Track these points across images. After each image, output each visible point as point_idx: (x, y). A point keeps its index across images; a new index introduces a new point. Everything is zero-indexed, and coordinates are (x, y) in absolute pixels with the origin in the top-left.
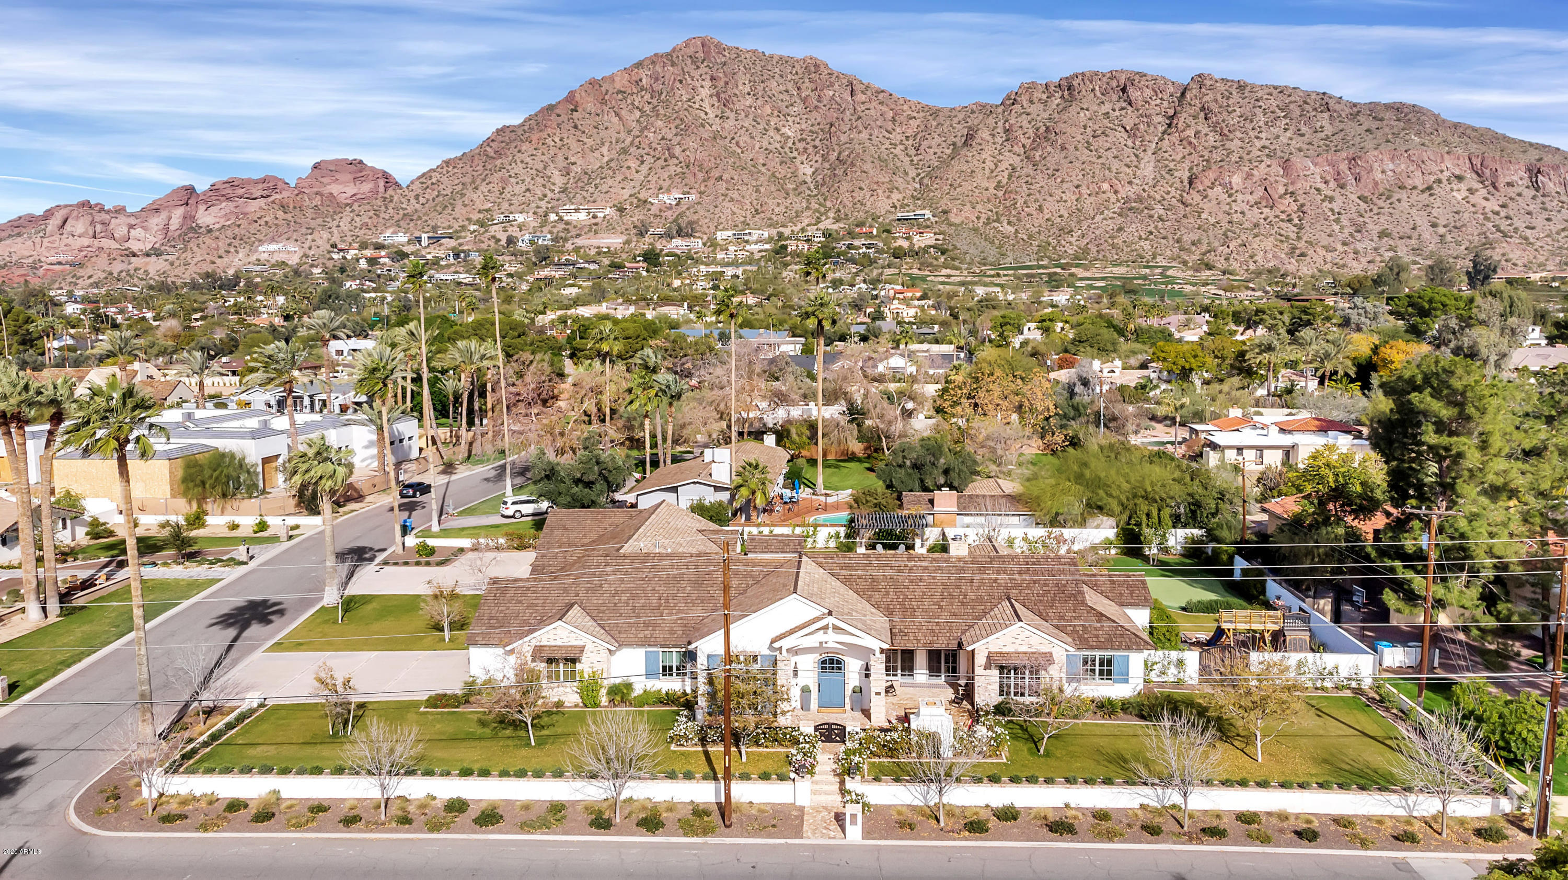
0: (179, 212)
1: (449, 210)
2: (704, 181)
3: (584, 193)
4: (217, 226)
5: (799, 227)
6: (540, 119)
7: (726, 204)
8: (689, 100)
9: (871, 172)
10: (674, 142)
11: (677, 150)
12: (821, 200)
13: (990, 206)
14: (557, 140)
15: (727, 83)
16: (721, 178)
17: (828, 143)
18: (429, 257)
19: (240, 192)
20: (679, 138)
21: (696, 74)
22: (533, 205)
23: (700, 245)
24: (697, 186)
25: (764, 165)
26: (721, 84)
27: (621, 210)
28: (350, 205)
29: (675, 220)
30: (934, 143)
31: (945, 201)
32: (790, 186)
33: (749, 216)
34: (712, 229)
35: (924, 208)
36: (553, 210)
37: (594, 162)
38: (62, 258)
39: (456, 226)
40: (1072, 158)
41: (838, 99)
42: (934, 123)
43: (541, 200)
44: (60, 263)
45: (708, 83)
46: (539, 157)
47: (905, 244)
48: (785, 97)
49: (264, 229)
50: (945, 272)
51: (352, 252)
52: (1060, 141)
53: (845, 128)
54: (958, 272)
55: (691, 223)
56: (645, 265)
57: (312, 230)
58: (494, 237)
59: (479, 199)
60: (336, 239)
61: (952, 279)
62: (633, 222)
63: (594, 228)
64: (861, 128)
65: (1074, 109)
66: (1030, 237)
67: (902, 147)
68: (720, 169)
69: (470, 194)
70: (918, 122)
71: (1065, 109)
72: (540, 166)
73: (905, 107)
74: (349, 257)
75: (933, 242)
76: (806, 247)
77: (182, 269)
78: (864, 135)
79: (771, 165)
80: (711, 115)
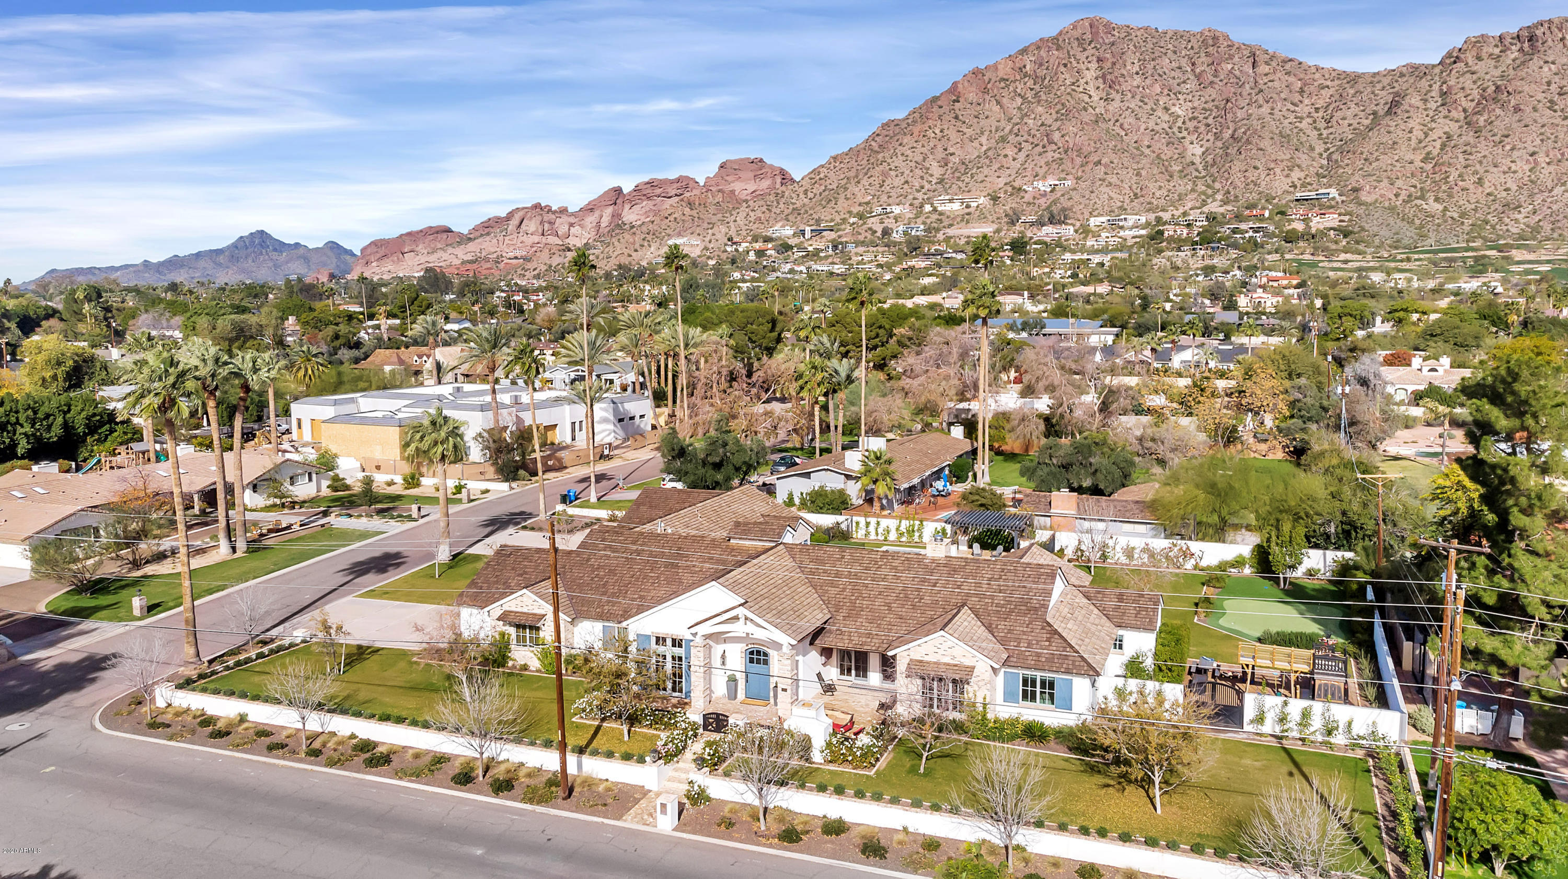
0: (609, 210)
1: (832, 204)
2: (1082, 166)
3: (960, 183)
4: (639, 223)
5: (1181, 211)
6: (923, 111)
7: (1104, 189)
8: (1073, 84)
9: (1270, 150)
10: (1054, 127)
11: (1056, 136)
12: (1209, 181)
13: (1414, 181)
14: (937, 131)
15: (1114, 64)
16: (1099, 163)
17: (1223, 121)
18: (810, 249)
19: (658, 191)
20: (1059, 123)
21: (1082, 57)
22: (911, 197)
23: (1072, 232)
24: (1074, 171)
25: (1149, 147)
26: (1108, 65)
27: (995, 199)
28: (746, 201)
29: (1048, 208)
30: (1349, 113)
31: (1357, 177)
32: (1176, 168)
33: (1127, 201)
34: (1086, 215)
35: (1330, 186)
36: (929, 201)
37: (972, 151)
38: (518, 253)
39: (838, 219)
40: (1528, 121)
41: (1237, 73)
42: (1352, 91)
43: (918, 191)
44: (516, 258)
45: (1094, 65)
46: (920, 149)
47: (1299, 226)
48: (1177, 74)
49: (673, 225)
50: (1343, 256)
51: (744, 245)
52: (1513, 103)
53: (1243, 103)
54: (1360, 257)
55: (1064, 210)
56: (1011, 254)
57: (712, 225)
58: (870, 229)
59: (860, 193)
60: (732, 233)
61: (1350, 265)
62: (1005, 211)
63: (966, 218)
64: (1261, 101)
65: (1536, 62)
66: (1463, 215)
67: (1310, 120)
68: (1099, 153)
69: (853, 188)
70: (1331, 91)
71: (1523, 63)
72: (919, 158)
73: (1317, 76)
74: (741, 250)
75: (1335, 224)
76: (1185, 231)
77: (605, 261)
78: (1265, 109)
79: (1156, 146)
80: (1096, 98)
